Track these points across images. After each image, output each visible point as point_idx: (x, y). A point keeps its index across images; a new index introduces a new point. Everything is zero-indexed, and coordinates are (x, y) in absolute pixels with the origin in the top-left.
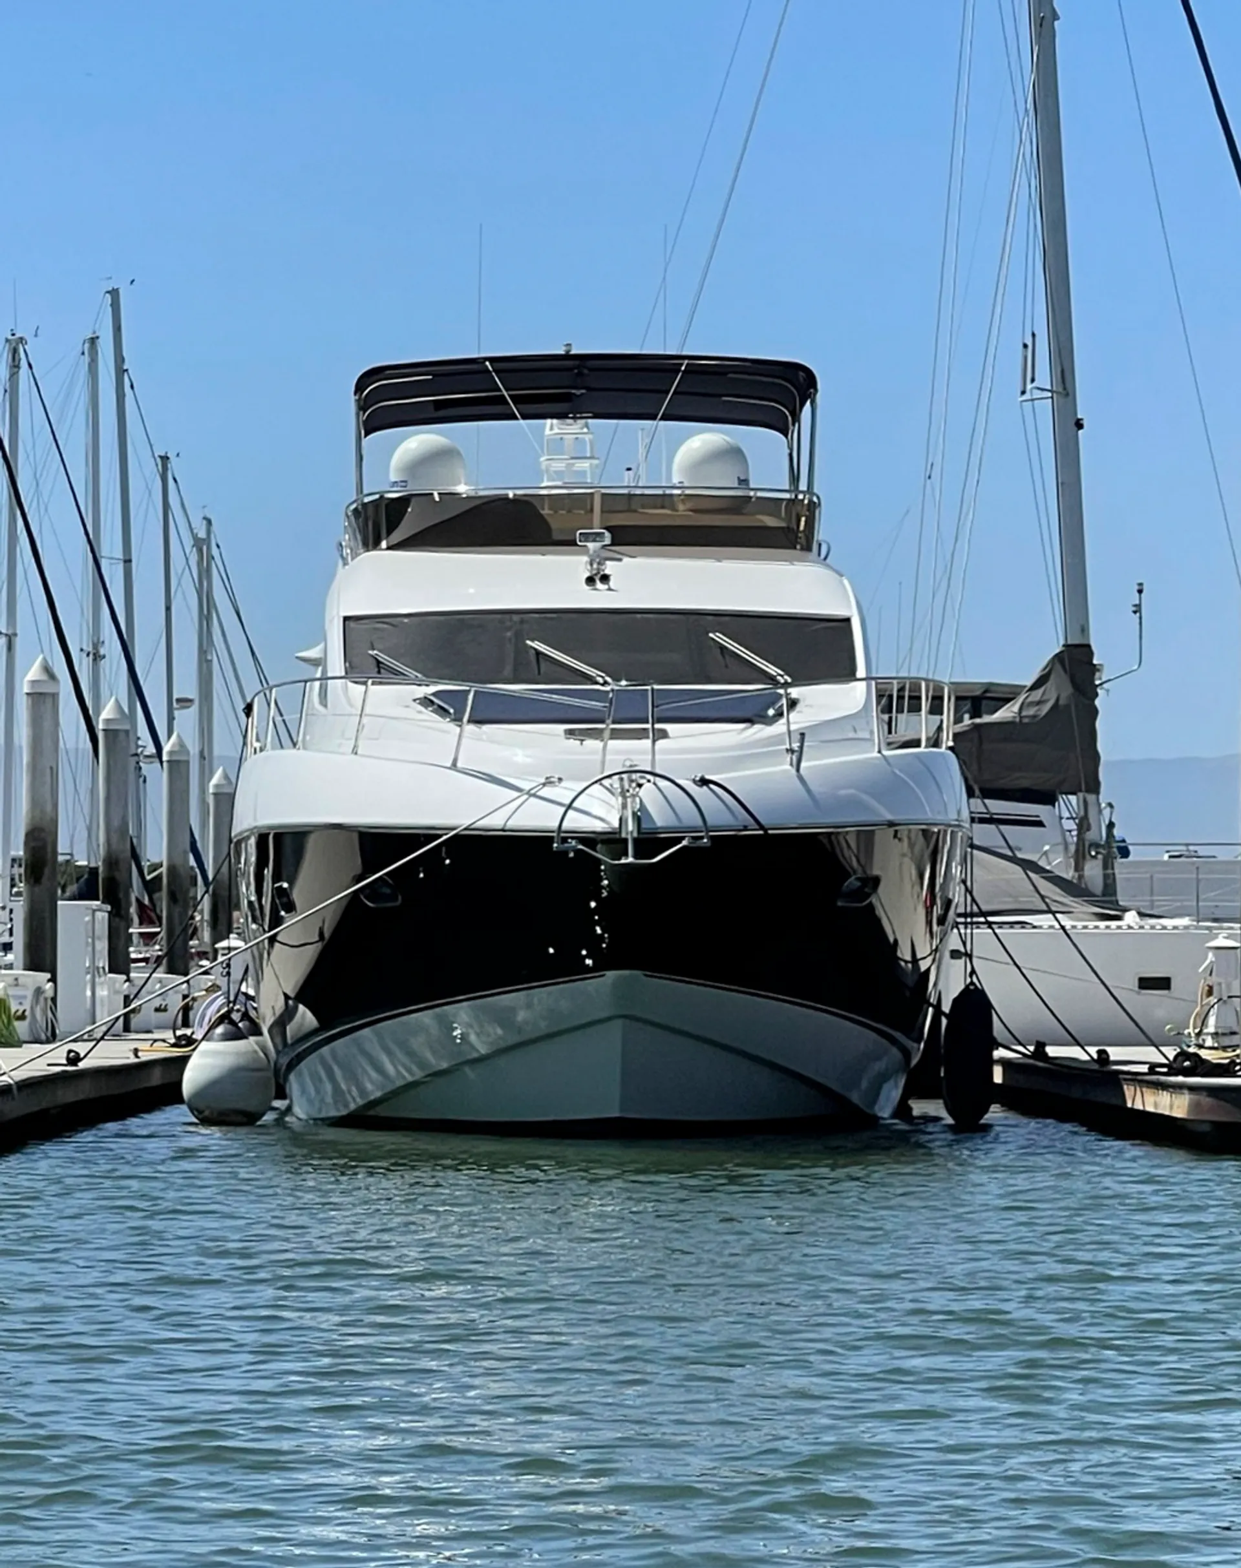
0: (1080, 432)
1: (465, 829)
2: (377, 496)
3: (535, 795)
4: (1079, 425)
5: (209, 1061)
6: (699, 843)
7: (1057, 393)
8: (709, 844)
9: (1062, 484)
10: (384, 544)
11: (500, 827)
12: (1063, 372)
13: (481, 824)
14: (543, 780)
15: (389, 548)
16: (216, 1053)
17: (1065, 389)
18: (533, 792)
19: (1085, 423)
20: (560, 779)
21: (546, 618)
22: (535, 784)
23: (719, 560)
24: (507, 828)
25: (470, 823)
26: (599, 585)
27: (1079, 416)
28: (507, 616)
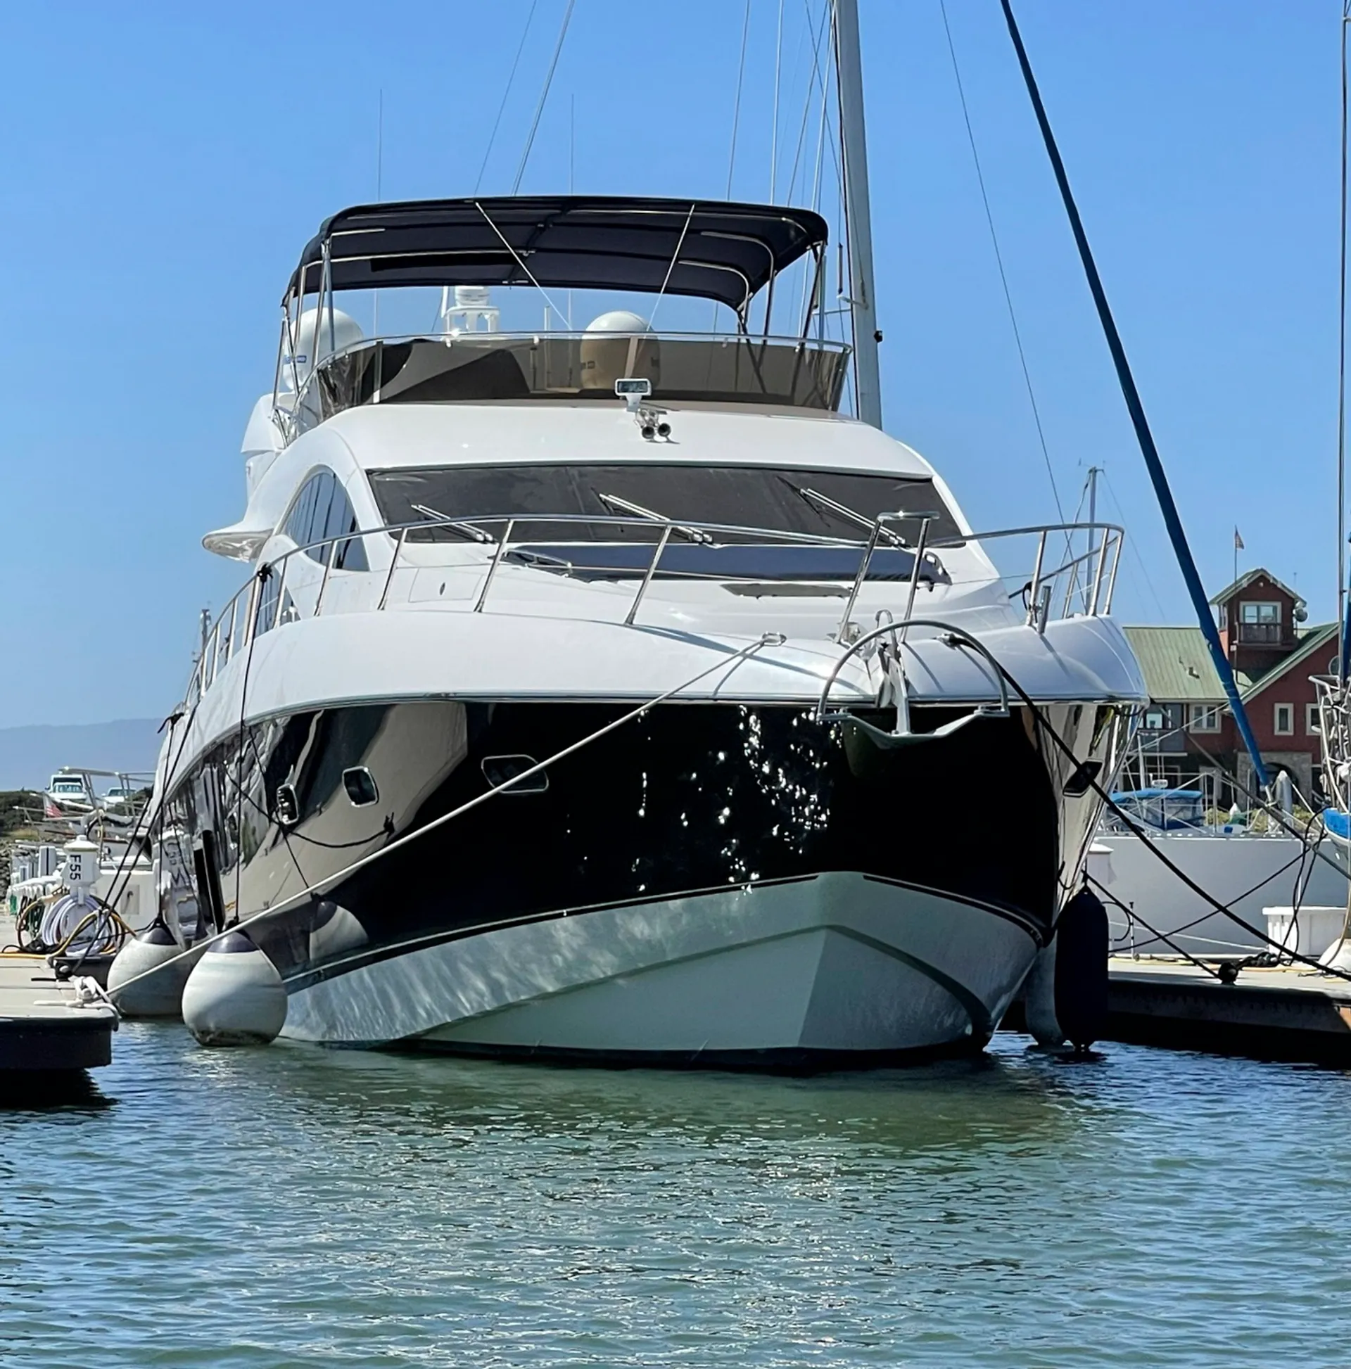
0: (879, 344)
1: (667, 698)
2: (374, 343)
3: (751, 657)
4: (878, 338)
5: (215, 975)
6: (995, 714)
7: (856, 303)
8: (1008, 715)
9: (862, 394)
10: (376, 397)
11: (711, 695)
12: (863, 284)
13: (691, 690)
14: (760, 639)
15: (381, 402)
16: (225, 966)
17: (864, 301)
18: (748, 652)
19: (884, 336)
20: (783, 638)
21: (606, 471)
22: (752, 643)
23: (769, 416)
24: (719, 695)
25: (671, 691)
26: (657, 437)
27: (878, 329)
28: (562, 469)
